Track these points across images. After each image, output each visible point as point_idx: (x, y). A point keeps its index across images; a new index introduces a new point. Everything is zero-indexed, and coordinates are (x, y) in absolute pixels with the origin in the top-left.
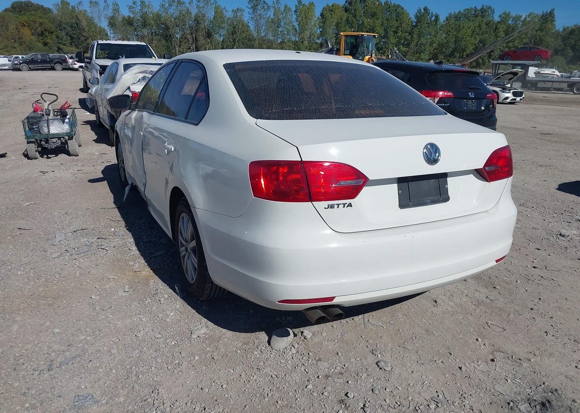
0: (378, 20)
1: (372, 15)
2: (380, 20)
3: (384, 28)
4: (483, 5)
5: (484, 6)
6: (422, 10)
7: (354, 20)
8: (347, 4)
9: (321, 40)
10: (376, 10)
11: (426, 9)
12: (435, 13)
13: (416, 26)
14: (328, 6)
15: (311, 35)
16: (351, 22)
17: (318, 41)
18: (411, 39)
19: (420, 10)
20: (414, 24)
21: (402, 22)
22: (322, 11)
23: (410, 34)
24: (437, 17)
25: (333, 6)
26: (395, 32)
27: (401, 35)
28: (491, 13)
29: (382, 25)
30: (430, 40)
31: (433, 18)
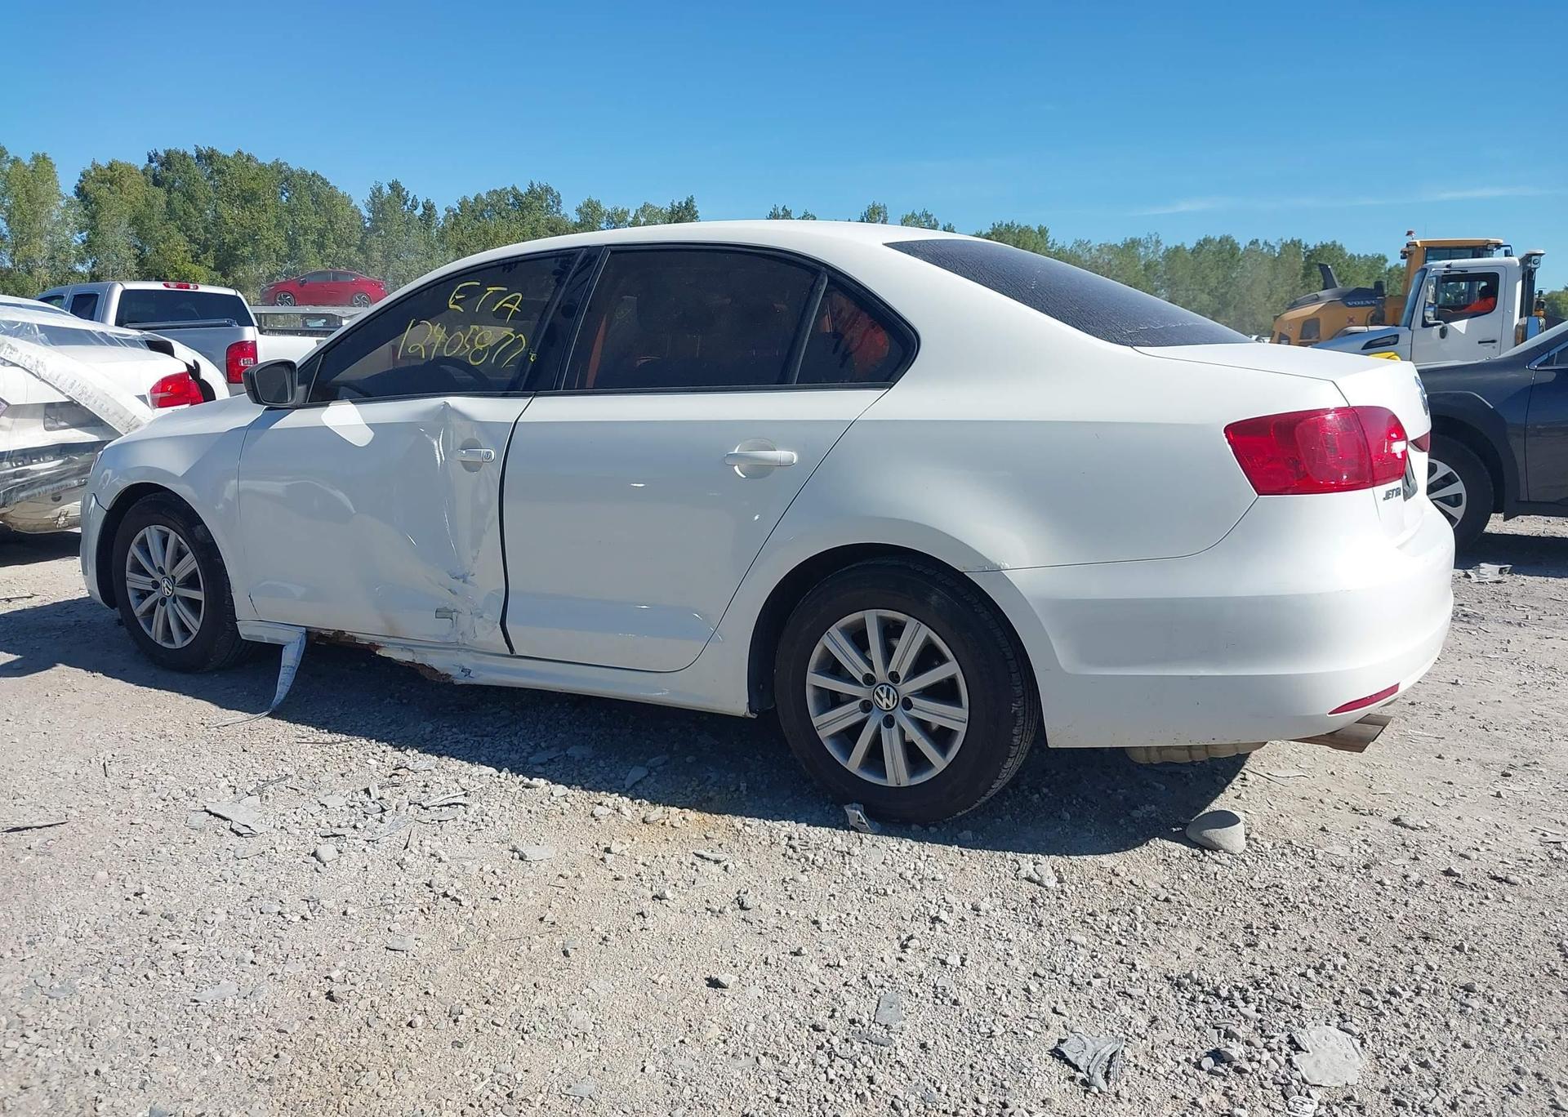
0: (266, 212)
1: (244, 198)
2: (271, 213)
3: (286, 232)
4: (532, 184)
5: (536, 186)
6: (386, 190)
7: (192, 210)
8: (154, 165)
9: (90, 265)
10: (253, 185)
11: (395, 186)
12: (421, 200)
13: (374, 229)
14: (95, 167)
15: (57, 249)
16: (182, 213)
17: (80, 268)
18: (367, 262)
19: (380, 190)
20: (368, 225)
21: (332, 219)
22: (81, 181)
23: (360, 249)
24: (429, 208)
25: (111, 168)
26: (321, 246)
27: (337, 253)
28: (553, 202)
29: (279, 225)
30: (417, 266)
31: (419, 211)
